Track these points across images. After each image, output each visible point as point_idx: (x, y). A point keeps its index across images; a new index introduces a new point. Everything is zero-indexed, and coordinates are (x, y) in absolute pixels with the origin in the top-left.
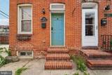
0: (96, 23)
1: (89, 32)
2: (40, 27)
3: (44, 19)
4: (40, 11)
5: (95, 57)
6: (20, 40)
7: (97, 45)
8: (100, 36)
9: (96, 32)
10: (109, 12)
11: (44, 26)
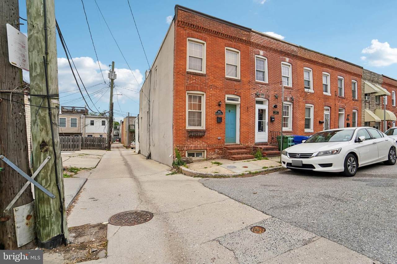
0: (266, 119)
1: (261, 129)
2: (214, 121)
3: (219, 112)
4: (215, 103)
5: (267, 149)
6: (191, 137)
7: (267, 141)
8: (270, 132)
9: (267, 128)
10: (276, 110)
11: (219, 120)
